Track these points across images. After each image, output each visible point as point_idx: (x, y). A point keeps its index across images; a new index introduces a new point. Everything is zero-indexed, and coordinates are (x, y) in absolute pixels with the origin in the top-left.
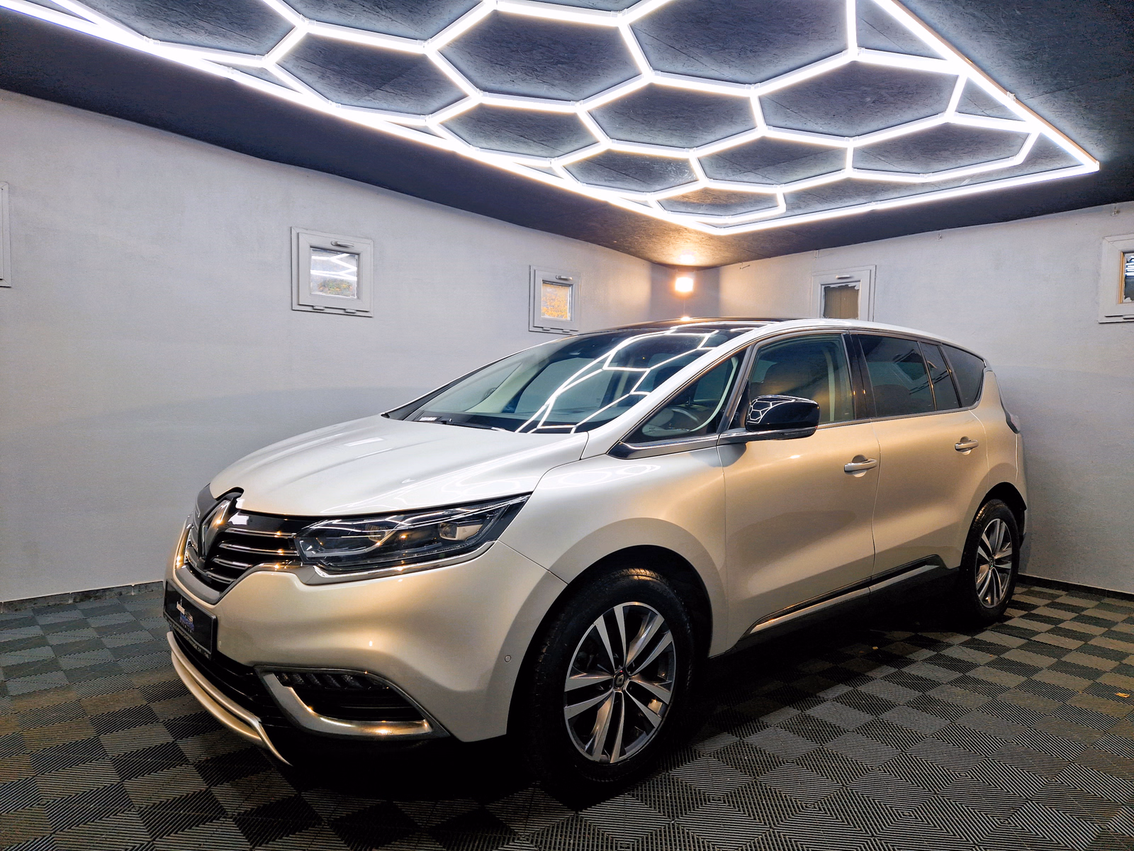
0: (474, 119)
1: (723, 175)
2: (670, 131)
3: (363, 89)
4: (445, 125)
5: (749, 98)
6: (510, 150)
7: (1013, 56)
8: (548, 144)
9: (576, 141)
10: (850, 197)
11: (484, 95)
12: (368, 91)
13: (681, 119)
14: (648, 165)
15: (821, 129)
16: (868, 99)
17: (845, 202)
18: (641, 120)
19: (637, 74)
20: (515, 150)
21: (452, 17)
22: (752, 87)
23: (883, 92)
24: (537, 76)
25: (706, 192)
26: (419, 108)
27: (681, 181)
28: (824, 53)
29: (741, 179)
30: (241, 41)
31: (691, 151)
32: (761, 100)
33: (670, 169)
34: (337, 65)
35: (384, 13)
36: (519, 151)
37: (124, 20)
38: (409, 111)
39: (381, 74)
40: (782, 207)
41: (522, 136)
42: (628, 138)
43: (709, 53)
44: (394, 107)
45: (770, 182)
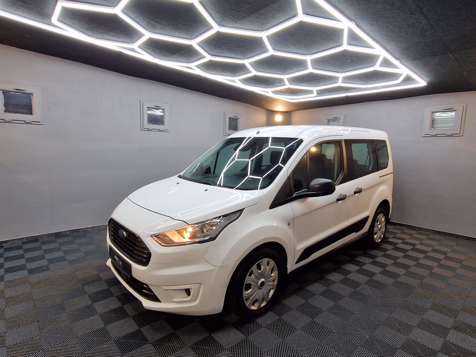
0: (207, 64)
1: (295, 84)
2: (277, 69)
3: (168, 55)
4: (197, 66)
5: (307, 59)
6: (218, 74)
7: (401, 48)
8: (233, 72)
9: (243, 71)
10: (339, 91)
11: (212, 57)
12: (170, 55)
13: (281, 66)
14: (268, 79)
15: (331, 70)
16: (349, 61)
17: (337, 93)
18: (267, 66)
19: (267, 51)
20: (221, 74)
21: (202, 32)
22: (308, 56)
23: (355, 59)
24: (231, 51)
25: (289, 89)
26: (188, 61)
27: (280, 85)
28: (335, 46)
29: (302, 85)
31: (284, 76)
32: (311, 60)
33: (276, 81)
34: (159, 47)
35: (177, 31)
36: (222, 74)
37: (83, 31)
38: (184, 61)
39: (175, 50)
40: (315, 94)
41: (224, 70)
43: (294, 45)
44: (178, 60)
45: (312, 86)
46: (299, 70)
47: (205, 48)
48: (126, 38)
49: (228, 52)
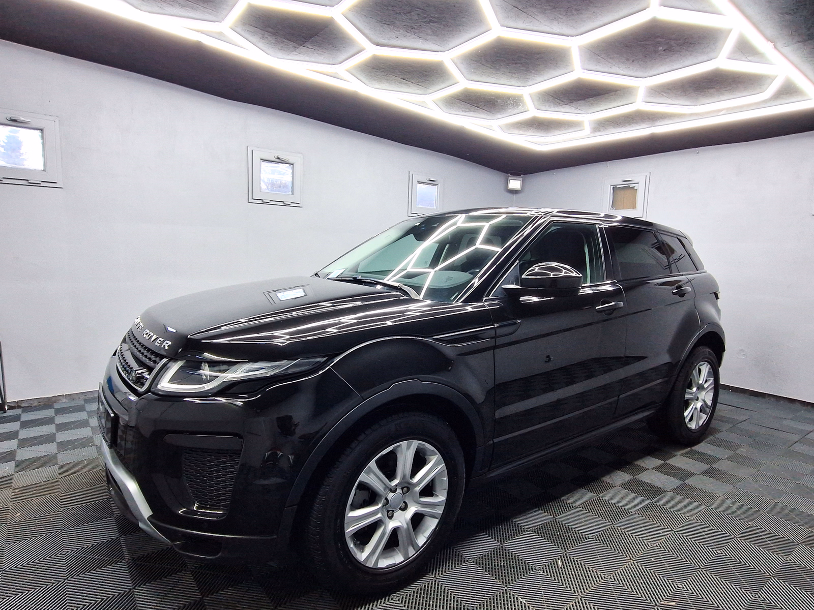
0: (370, 67)
1: (547, 107)
2: (510, 74)
3: (291, 46)
4: (350, 72)
5: (570, 48)
6: (396, 90)
7: (779, 11)
8: (423, 85)
9: (443, 82)
10: (637, 123)
11: (377, 49)
12: (295, 48)
13: (519, 65)
14: (494, 99)
15: (622, 72)
16: (661, 48)
17: (632, 127)
18: (489, 65)
19: (489, 30)
20: (398, 89)
22: (574, 39)
23: (672, 43)
24: (415, 33)
25: (534, 119)
26: (331, 60)
27: (516, 111)
28: (631, 11)
29: (559, 110)
30: (204, 12)
31: (525, 89)
32: (579, 47)
33: (509, 102)
34: (272, 28)
36: (401, 91)
38: (325, 61)
39: (303, 34)
40: (587, 130)
41: (404, 79)
42: (480, 80)
43: (544, 12)
44: (313, 60)
45: (579, 112)
46: (555, 73)
47: (362, 27)
48: (206, 10)
49: (408, 34)
